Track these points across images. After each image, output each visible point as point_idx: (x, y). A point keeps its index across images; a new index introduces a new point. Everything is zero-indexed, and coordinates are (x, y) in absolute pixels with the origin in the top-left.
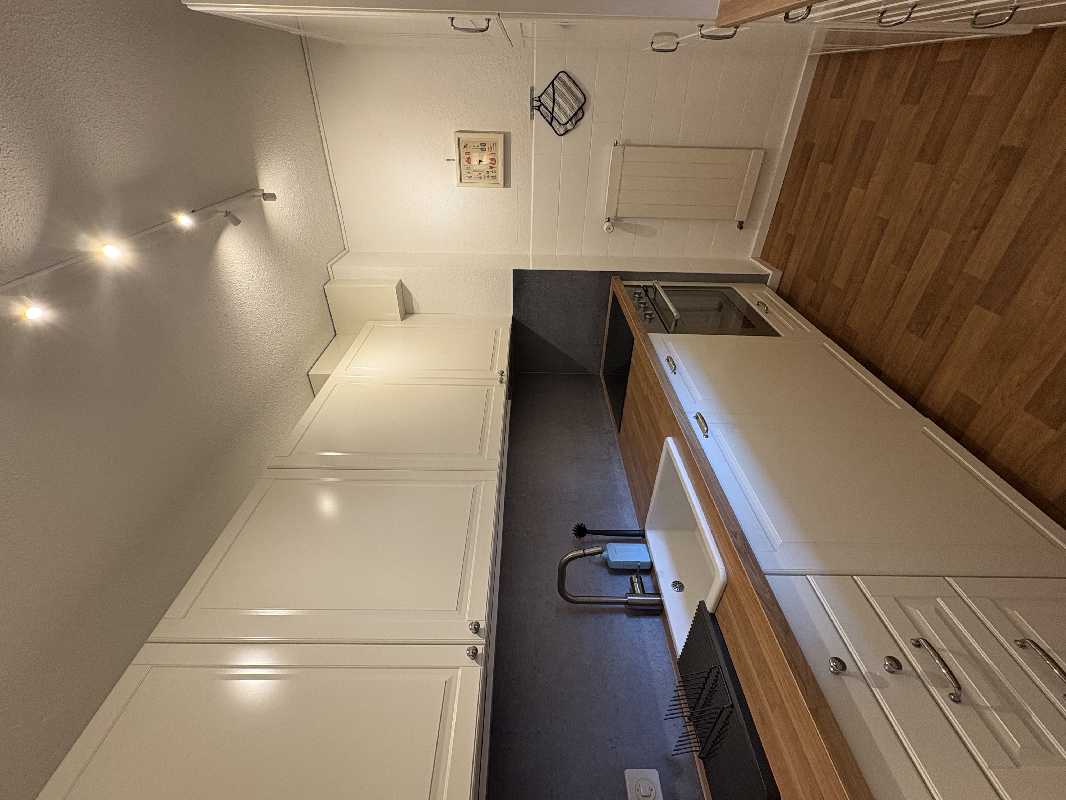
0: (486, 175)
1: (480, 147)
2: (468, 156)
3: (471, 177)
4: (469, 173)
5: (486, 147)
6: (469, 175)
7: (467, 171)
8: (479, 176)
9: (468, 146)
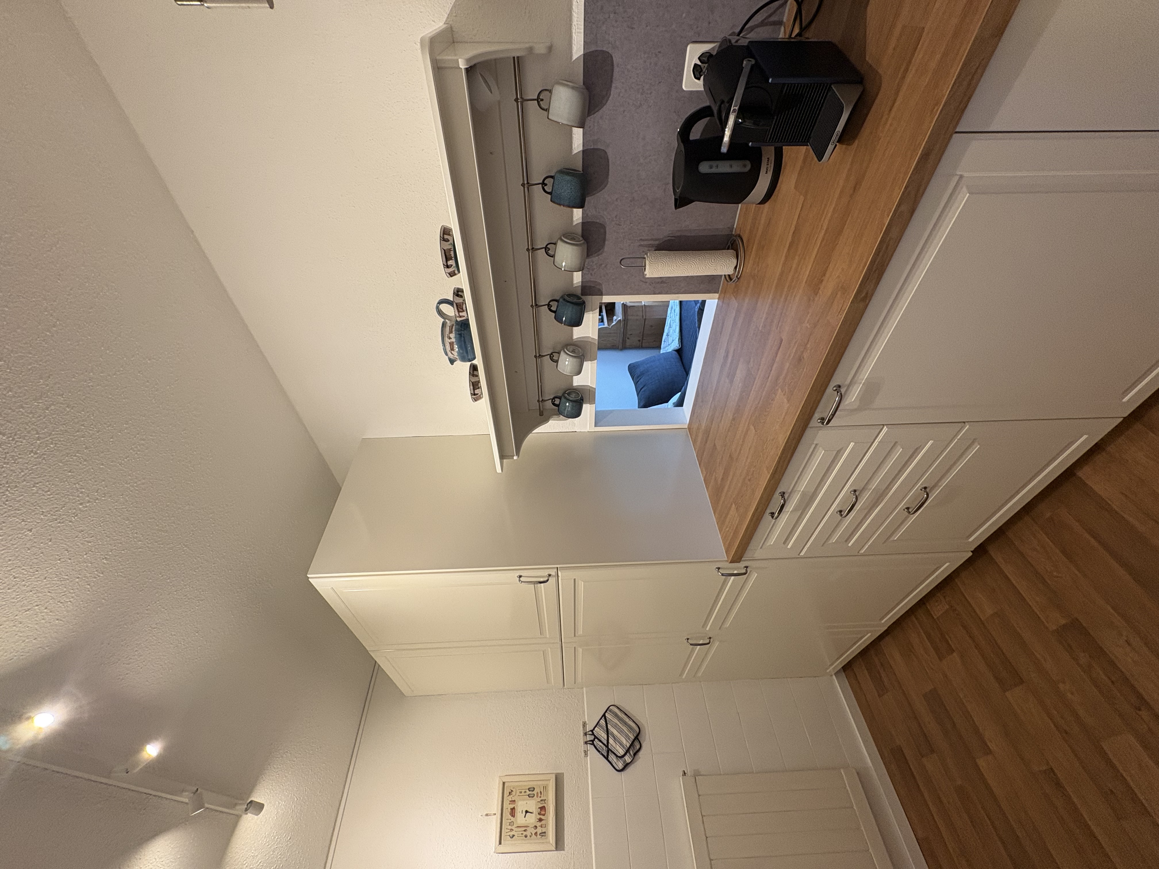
0: (534, 831)
1: (528, 792)
2: (512, 806)
3: (514, 836)
4: (512, 830)
5: (535, 792)
6: (511, 834)
7: (510, 827)
8: (525, 833)
9: (514, 793)
